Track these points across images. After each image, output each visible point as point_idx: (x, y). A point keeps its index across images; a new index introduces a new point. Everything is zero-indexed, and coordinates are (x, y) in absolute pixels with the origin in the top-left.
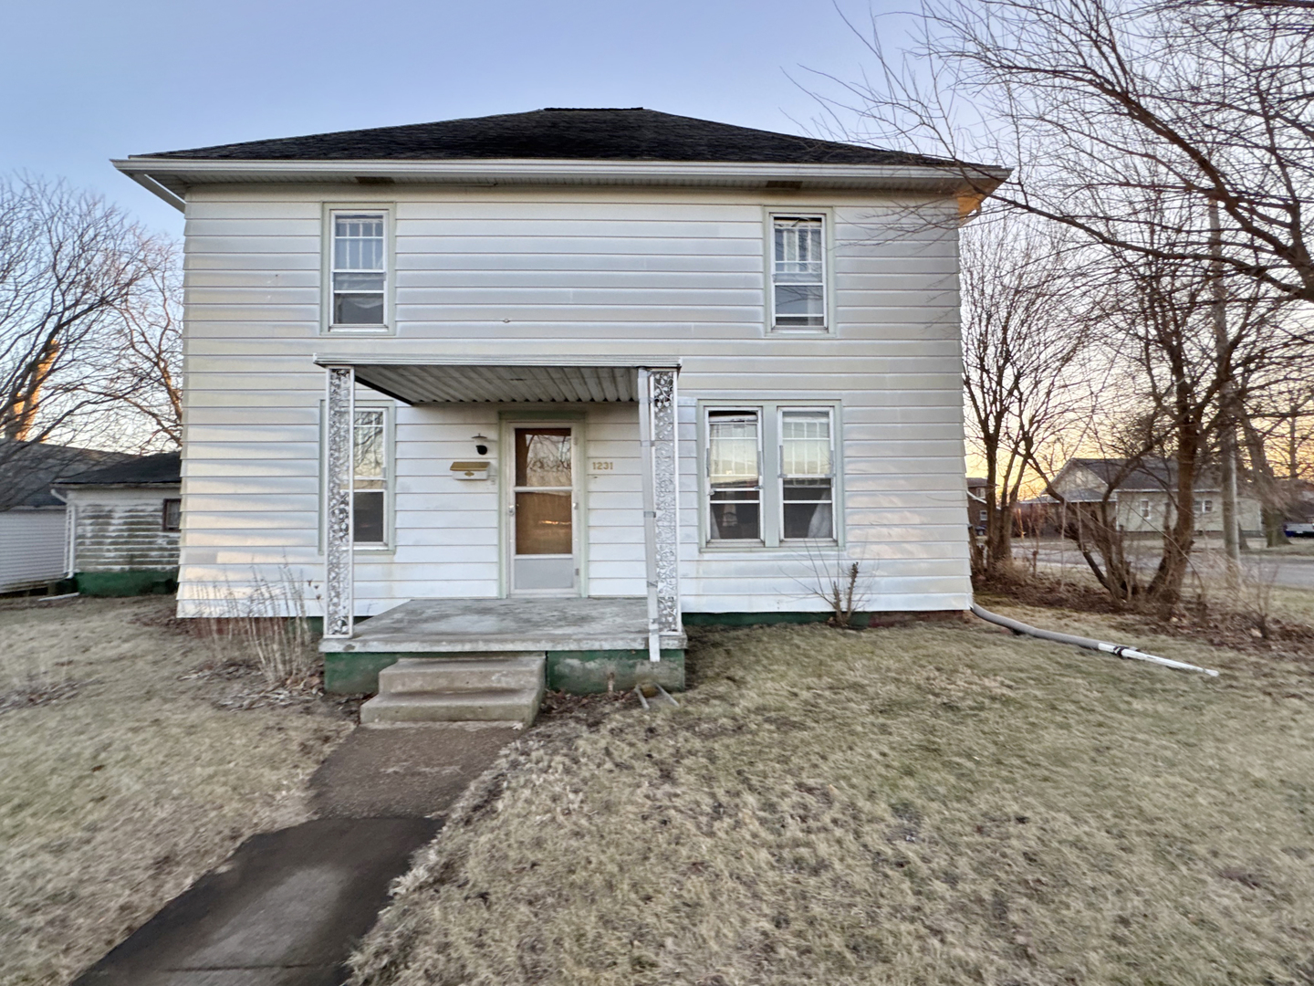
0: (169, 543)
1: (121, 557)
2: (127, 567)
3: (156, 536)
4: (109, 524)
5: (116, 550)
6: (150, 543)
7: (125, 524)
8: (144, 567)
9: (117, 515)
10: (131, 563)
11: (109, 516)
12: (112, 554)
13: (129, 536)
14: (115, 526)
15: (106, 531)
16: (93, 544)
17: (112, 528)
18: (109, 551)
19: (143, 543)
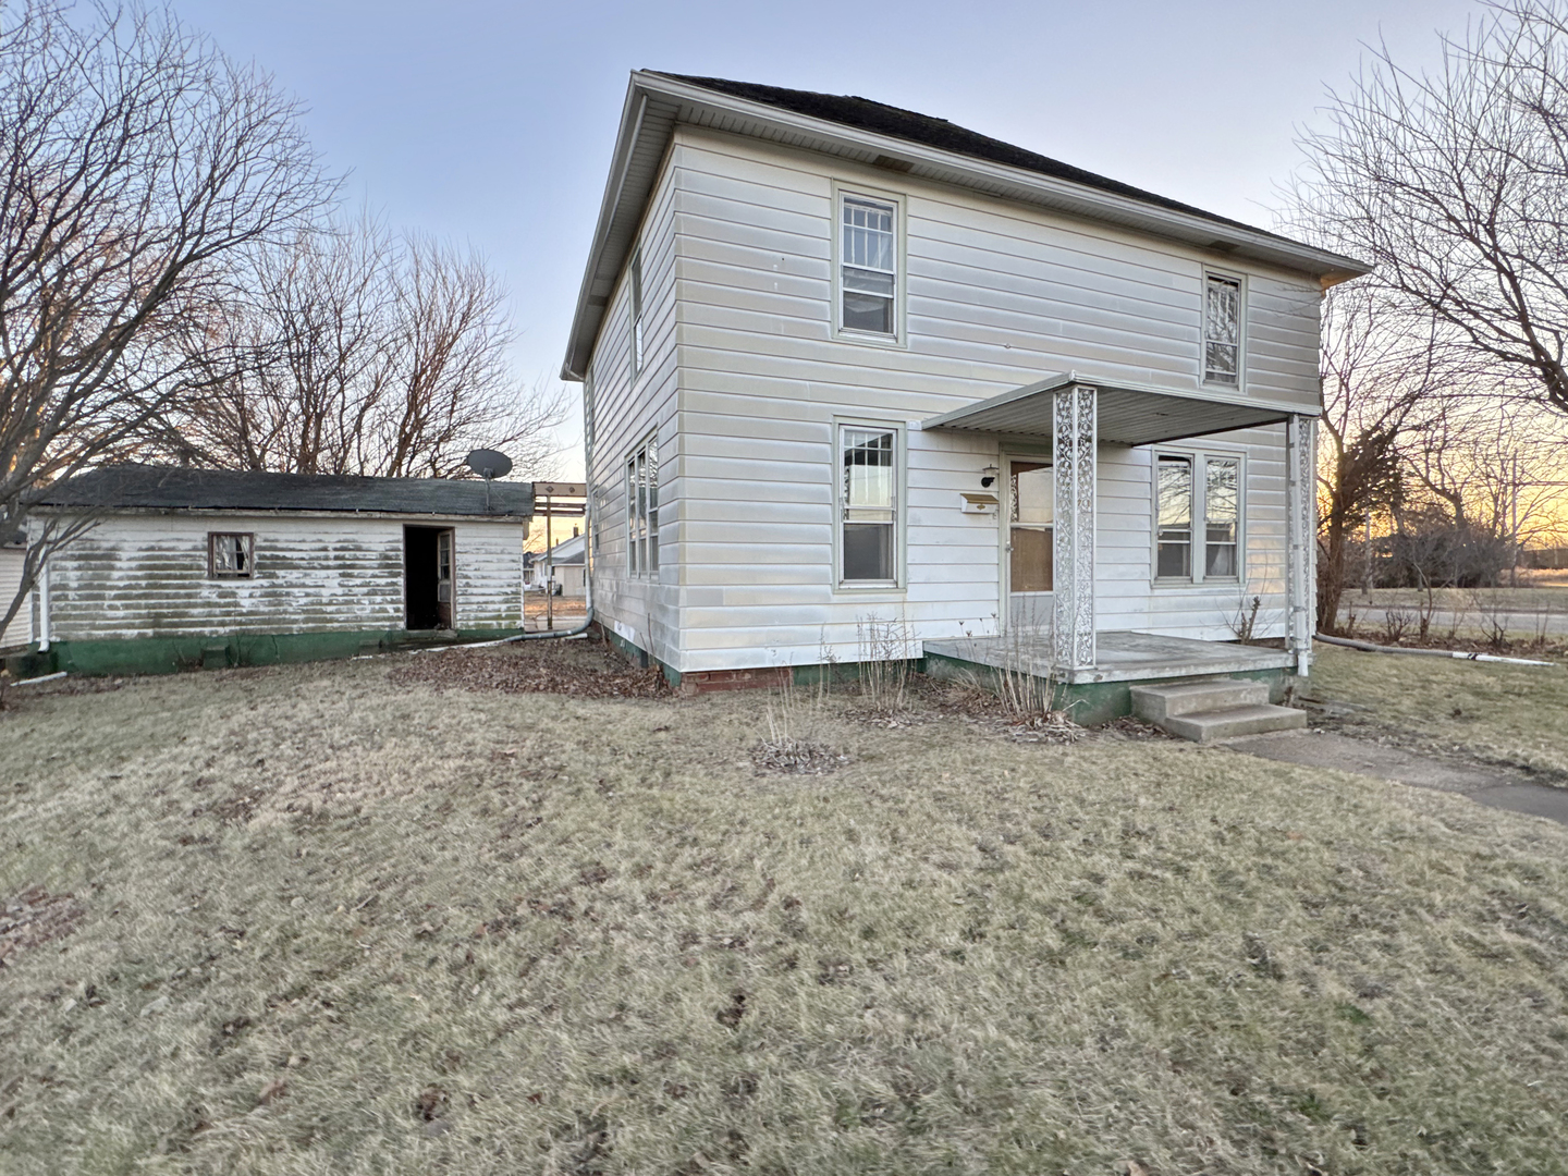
0: (221, 596)
1: (139, 616)
2: (150, 632)
3: (199, 586)
4: (112, 568)
5: (127, 607)
6: (189, 596)
7: (141, 568)
8: (181, 630)
9: (124, 555)
10: (155, 625)
11: (110, 555)
12: (121, 613)
13: (148, 586)
14: (123, 571)
15: (108, 578)
16: (82, 598)
17: (116, 574)
18: (111, 607)
19: (177, 596)
